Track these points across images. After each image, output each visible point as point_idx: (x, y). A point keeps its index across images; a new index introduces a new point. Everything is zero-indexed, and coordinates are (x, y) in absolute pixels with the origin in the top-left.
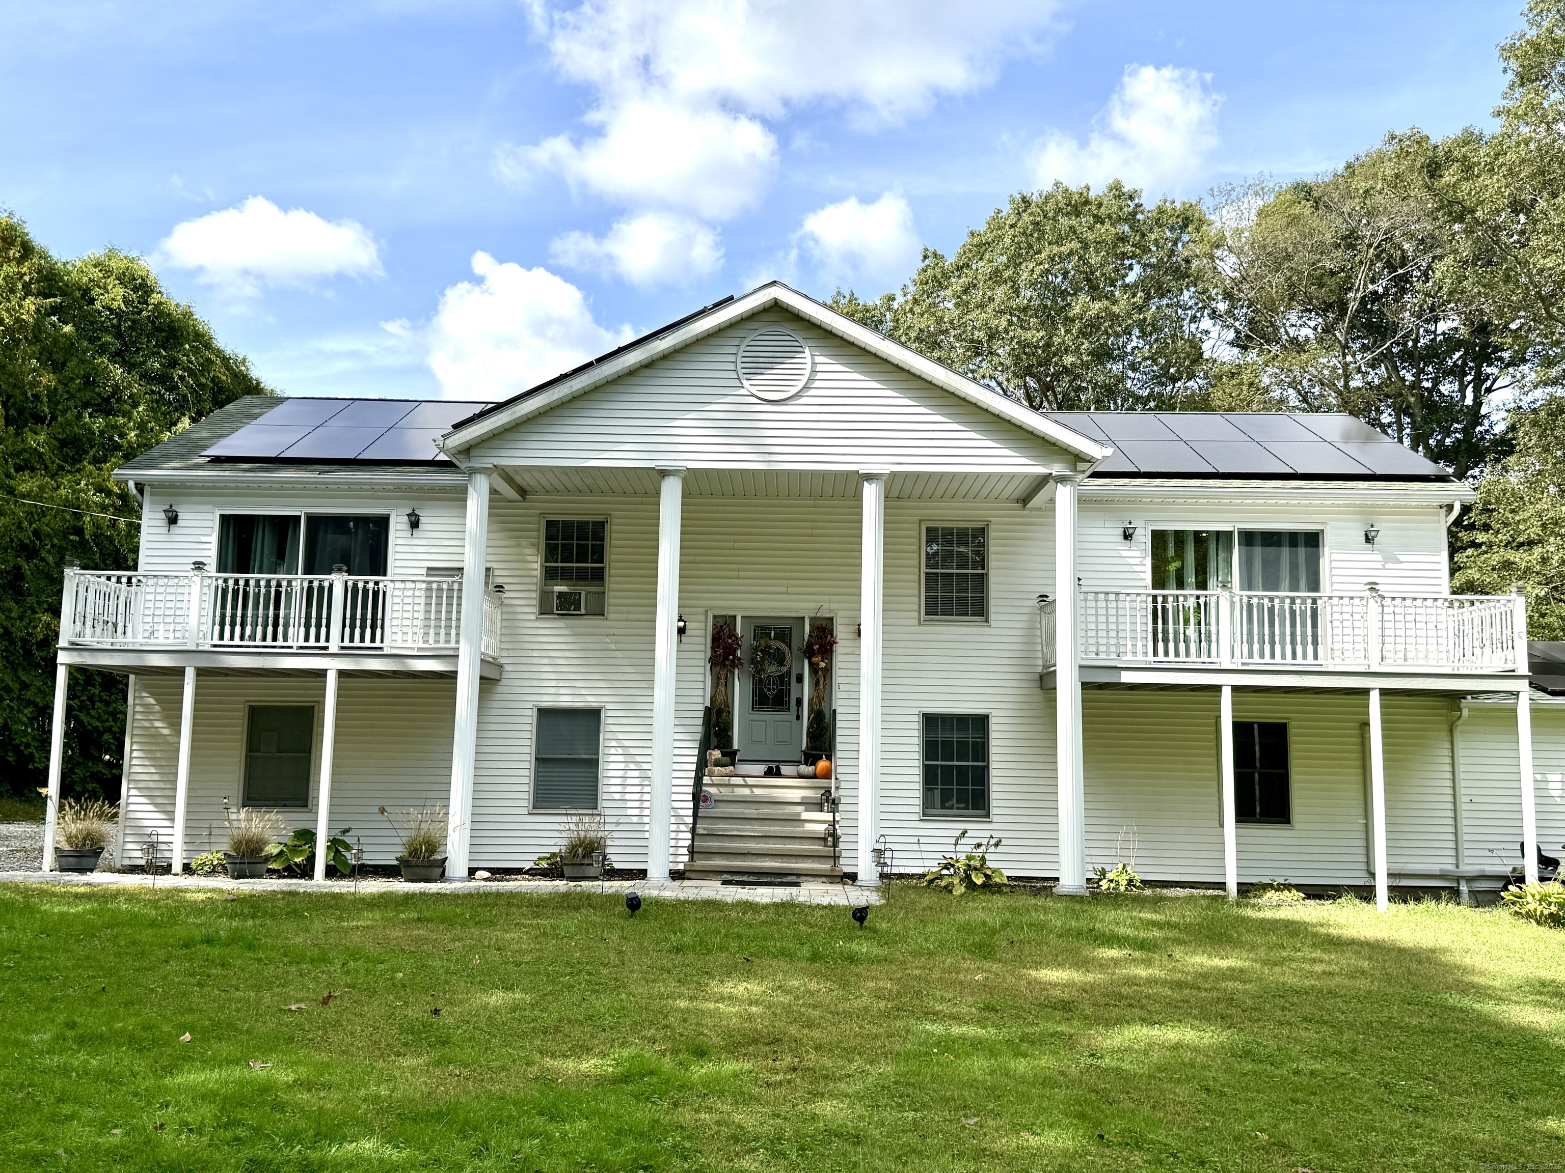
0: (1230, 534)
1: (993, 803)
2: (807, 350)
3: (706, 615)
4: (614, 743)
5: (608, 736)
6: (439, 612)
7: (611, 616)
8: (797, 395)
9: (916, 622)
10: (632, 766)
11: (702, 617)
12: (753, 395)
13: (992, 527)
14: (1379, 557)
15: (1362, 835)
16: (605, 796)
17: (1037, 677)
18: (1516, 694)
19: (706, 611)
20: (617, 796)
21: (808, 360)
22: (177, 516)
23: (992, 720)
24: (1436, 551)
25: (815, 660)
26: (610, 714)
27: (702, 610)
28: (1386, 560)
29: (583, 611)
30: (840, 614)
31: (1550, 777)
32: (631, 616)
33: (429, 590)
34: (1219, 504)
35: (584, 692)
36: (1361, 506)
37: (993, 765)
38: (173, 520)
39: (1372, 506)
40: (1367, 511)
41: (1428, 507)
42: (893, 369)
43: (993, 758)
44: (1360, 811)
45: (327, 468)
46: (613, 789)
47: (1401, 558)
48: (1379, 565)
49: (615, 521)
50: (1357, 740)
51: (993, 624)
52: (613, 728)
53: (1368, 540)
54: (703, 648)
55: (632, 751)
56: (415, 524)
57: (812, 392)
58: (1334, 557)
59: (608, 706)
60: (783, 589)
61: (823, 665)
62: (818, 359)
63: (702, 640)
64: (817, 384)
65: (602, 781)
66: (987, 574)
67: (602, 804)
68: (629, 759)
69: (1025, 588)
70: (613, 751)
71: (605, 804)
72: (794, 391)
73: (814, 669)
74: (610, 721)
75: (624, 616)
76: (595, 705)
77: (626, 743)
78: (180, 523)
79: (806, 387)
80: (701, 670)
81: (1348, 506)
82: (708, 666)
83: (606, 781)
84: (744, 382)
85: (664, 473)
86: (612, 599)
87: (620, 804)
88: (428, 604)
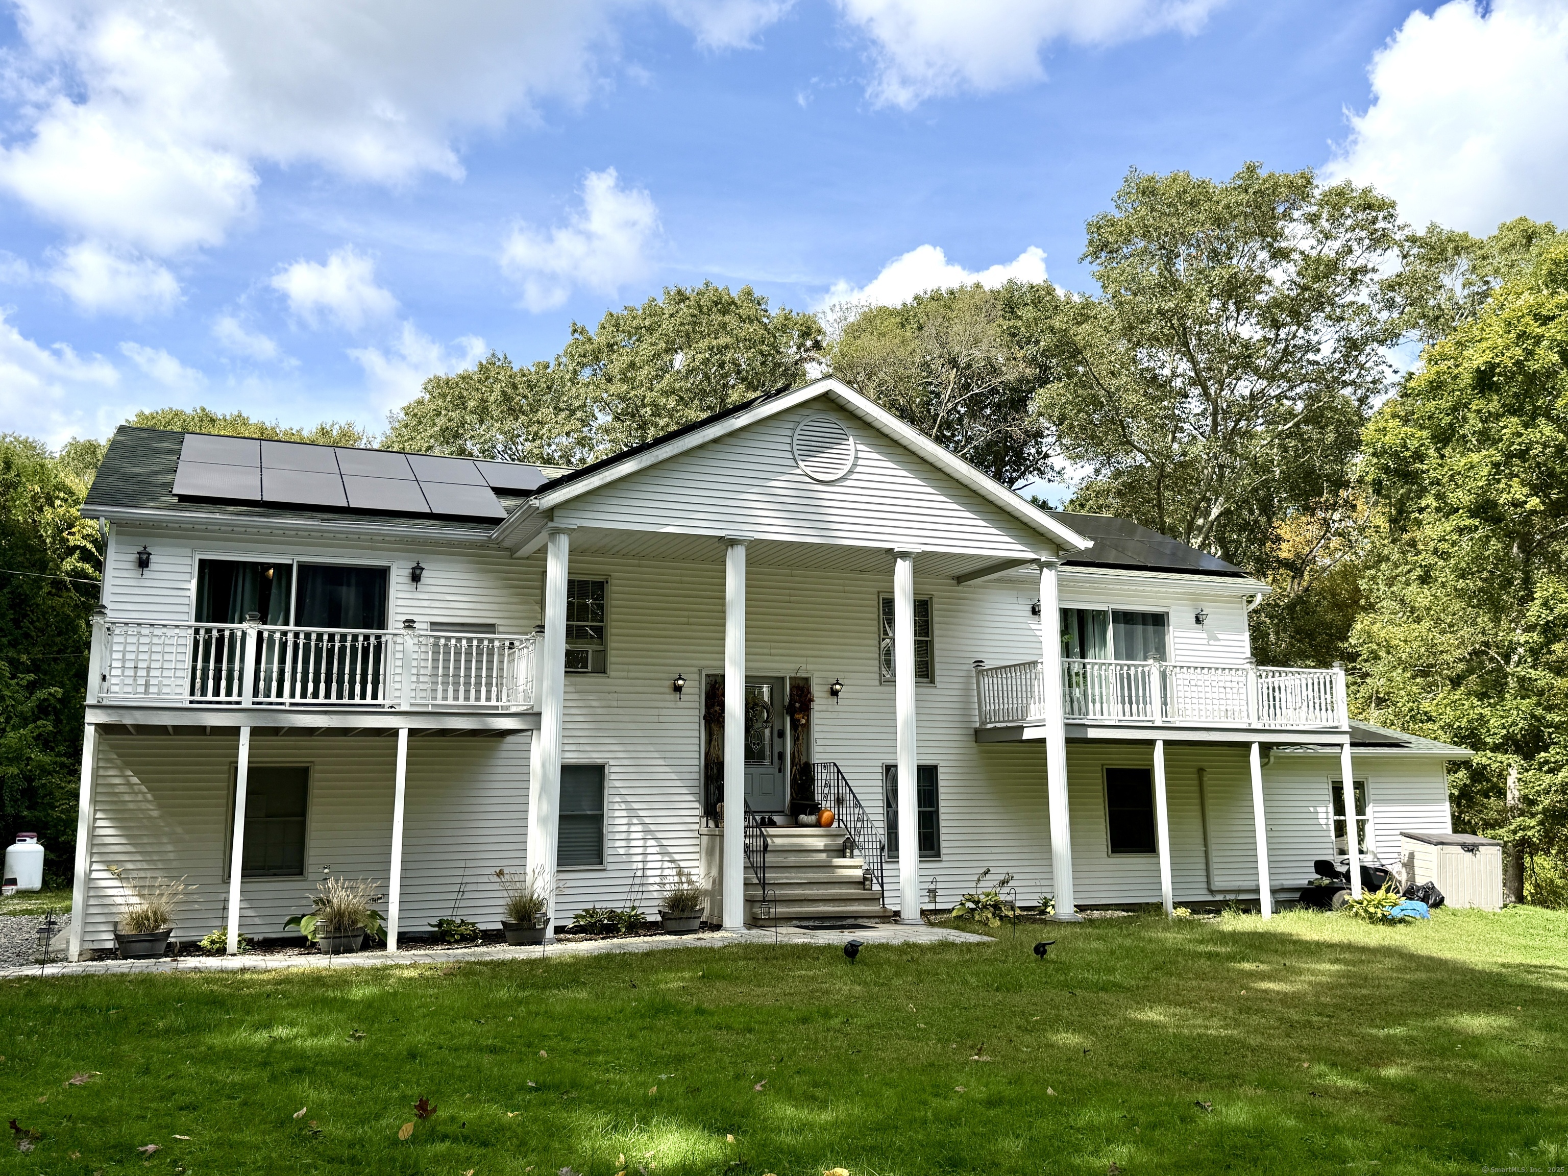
0: (1105, 613)
1: (943, 844)
2: (851, 438)
3: (700, 675)
4: (617, 799)
5: (612, 791)
6: (446, 668)
7: (612, 674)
8: (843, 478)
9: (877, 683)
10: (635, 821)
11: (697, 677)
12: (807, 475)
13: (935, 600)
14: (1204, 635)
15: (1203, 860)
16: (610, 851)
17: (972, 732)
18: (1341, 745)
19: (700, 671)
20: (622, 851)
21: (852, 447)
22: (148, 559)
23: (940, 770)
24: (1240, 632)
25: (797, 716)
26: (613, 769)
27: (696, 669)
28: (1209, 639)
29: (590, 669)
30: (816, 674)
31: (1319, 809)
32: (632, 675)
33: (436, 645)
34: (1105, 588)
35: (588, 748)
36: (1191, 594)
37: (942, 810)
38: (143, 563)
39: (1199, 594)
40: (1195, 598)
41: (1235, 597)
42: (919, 461)
43: (941, 803)
44: (1201, 841)
45: (331, 516)
46: (618, 844)
47: (1220, 637)
48: (1205, 642)
49: (615, 581)
50: (1196, 782)
51: (937, 684)
52: (618, 784)
53: (1198, 620)
54: (697, 705)
55: (635, 806)
56: (416, 577)
57: (855, 476)
58: (1176, 634)
59: (612, 762)
60: (766, 651)
61: (803, 721)
62: (860, 447)
63: (697, 698)
64: (858, 469)
65: (607, 836)
66: (932, 642)
67: (607, 859)
68: (632, 813)
69: (964, 654)
70: (617, 806)
71: (610, 859)
72: (841, 474)
73: (795, 725)
74: (613, 777)
75: (625, 674)
76: (599, 761)
77: (629, 799)
78: (152, 566)
79: (851, 472)
80: (696, 726)
81: (1184, 594)
82: (703, 722)
83: (610, 836)
84: (800, 463)
85: (732, 542)
86: (613, 658)
87: (624, 858)
88: (435, 660)
